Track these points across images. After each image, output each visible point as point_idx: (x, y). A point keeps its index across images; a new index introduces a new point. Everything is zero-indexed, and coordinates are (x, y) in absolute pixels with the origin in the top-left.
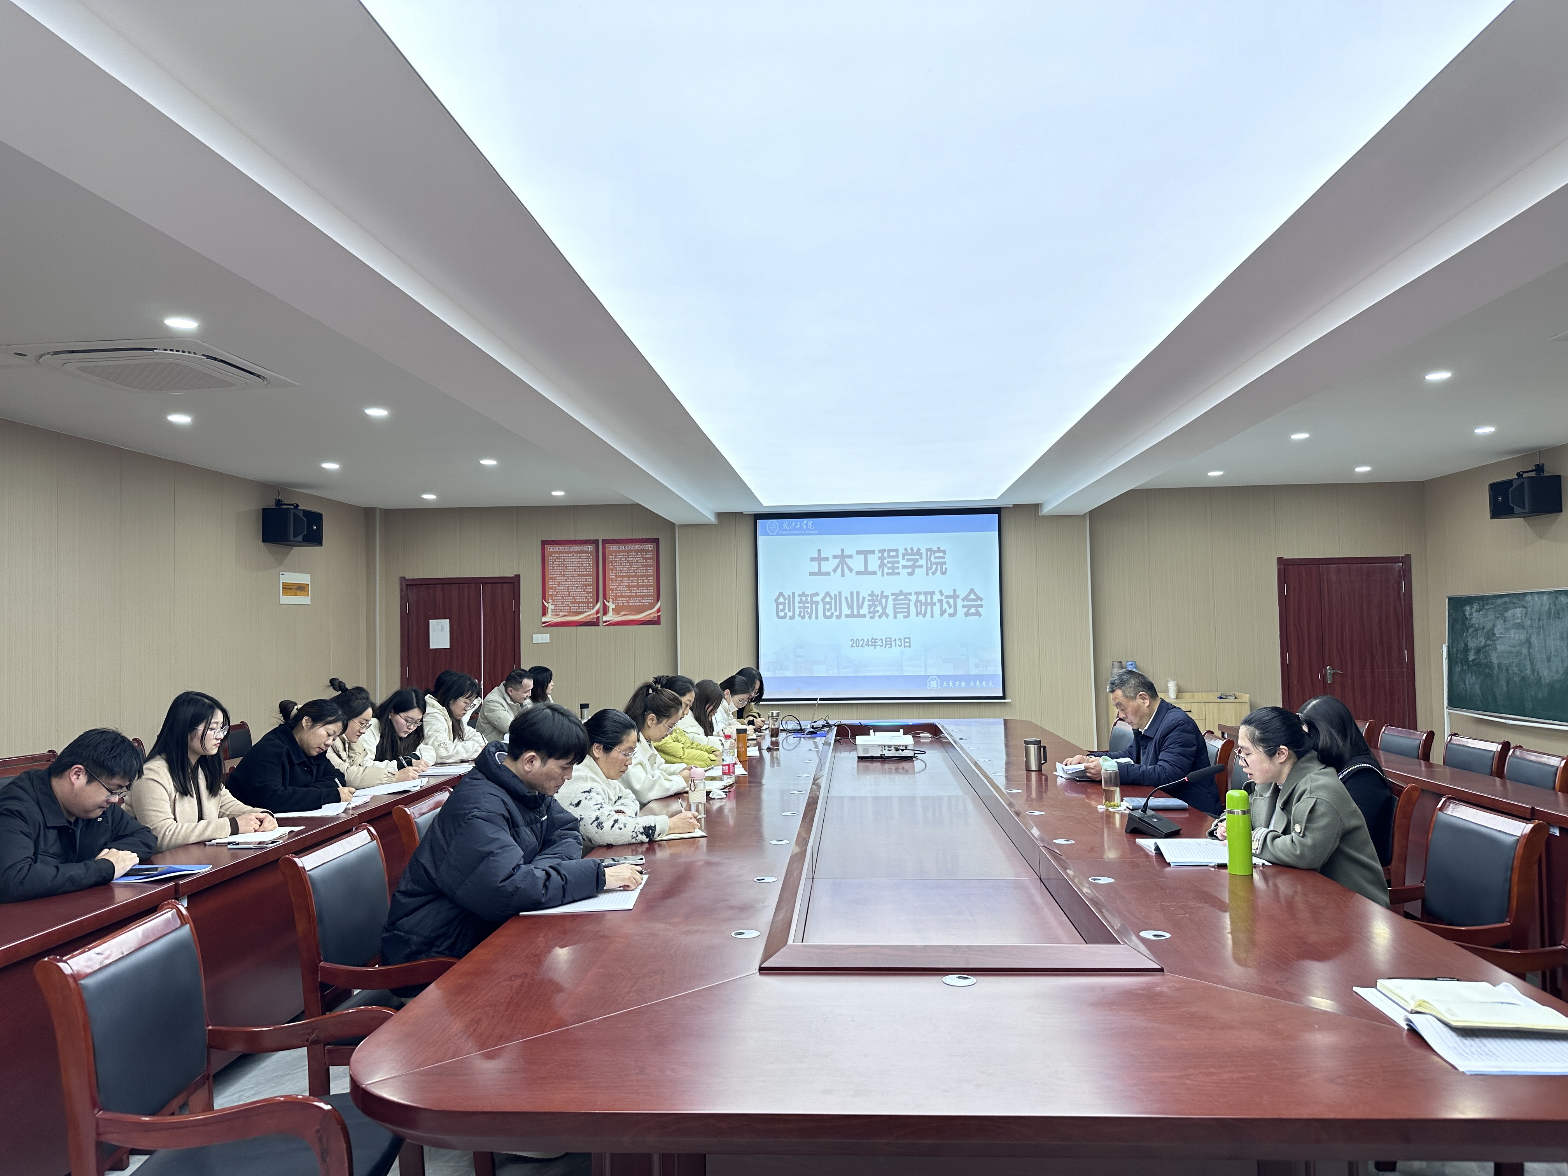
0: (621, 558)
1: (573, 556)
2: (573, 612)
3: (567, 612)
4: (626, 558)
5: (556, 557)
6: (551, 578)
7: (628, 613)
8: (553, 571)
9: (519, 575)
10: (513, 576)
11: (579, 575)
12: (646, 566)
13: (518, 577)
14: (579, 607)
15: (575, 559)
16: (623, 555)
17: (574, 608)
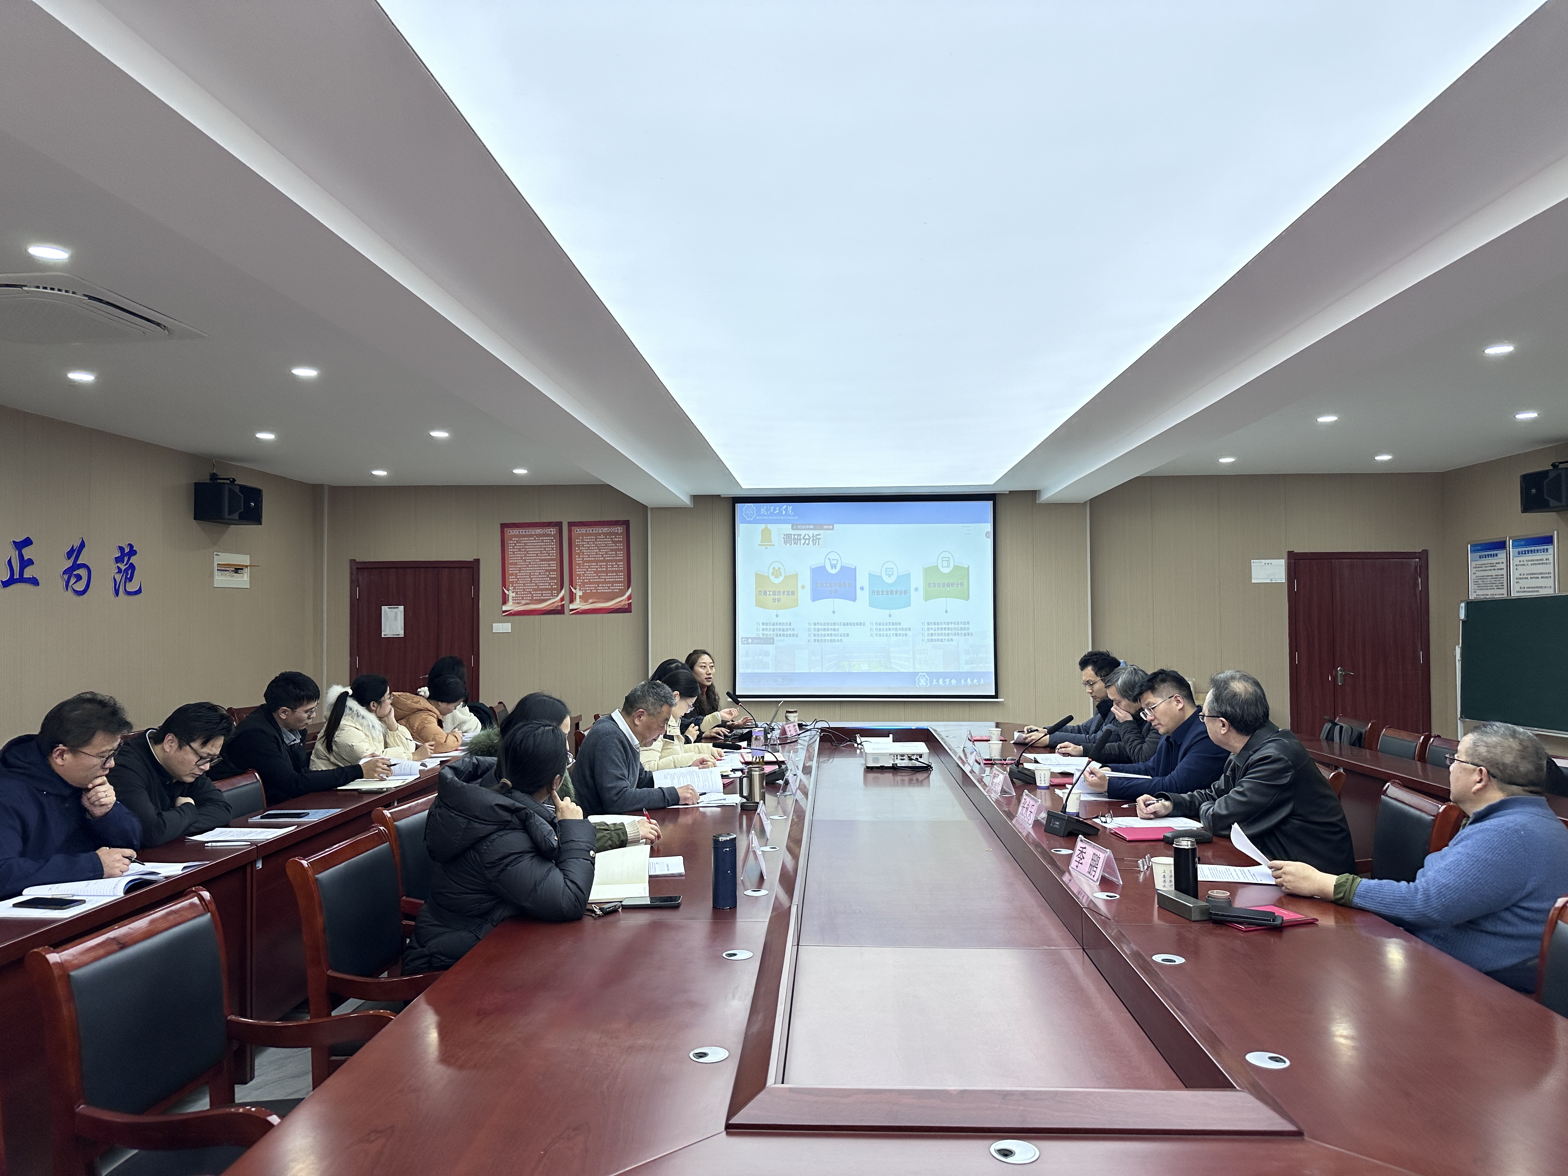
0: (588, 542)
1: (535, 539)
2: (535, 600)
3: (529, 600)
4: (593, 541)
5: (516, 540)
6: (512, 564)
7: (598, 600)
8: (514, 556)
9: (478, 560)
10: (471, 559)
11: (542, 559)
12: (616, 550)
14: (542, 594)
15: (538, 543)
16: (591, 539)
17: (537, 595)
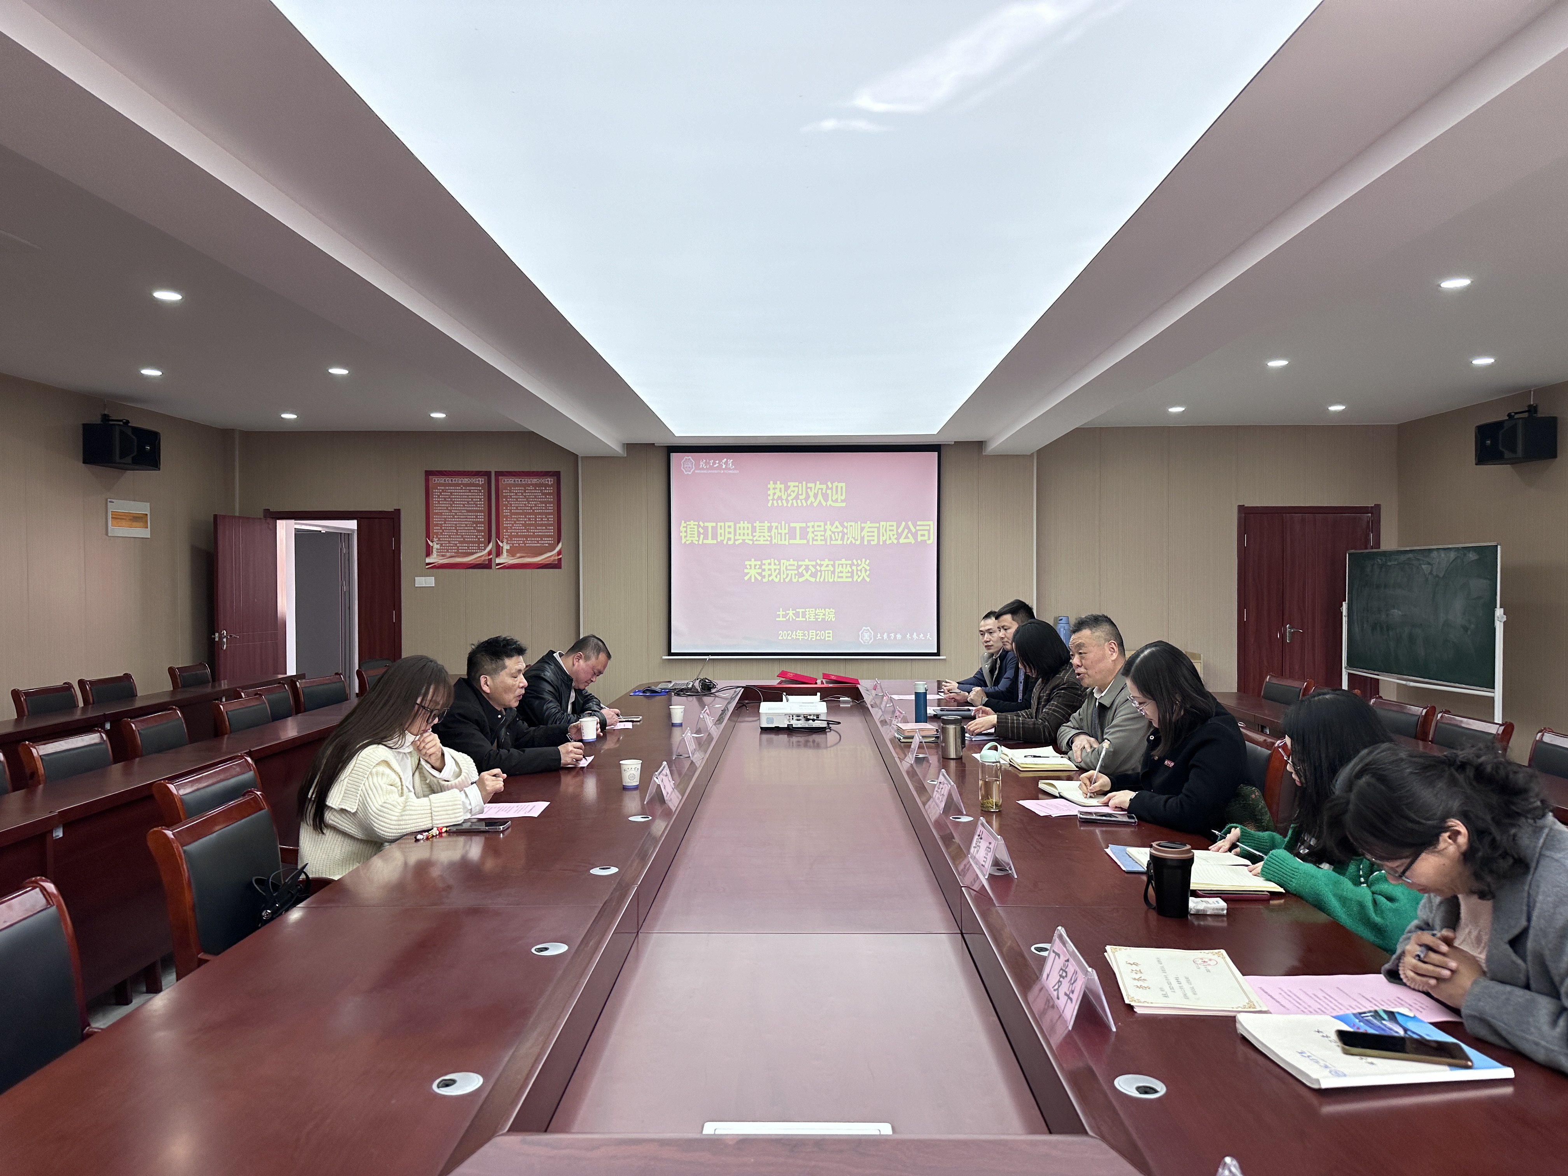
0: (516, 493)
1: (462, 488)
2: (461, 553)
3: (455, 552)
4: (521, 493)
5: (443, 490)
6: (437, 514)
7: (526, 555)
8: (439, 505)
9: (399, 510)
10: (391, 509)
11: (468, 511)
12: (546, 503)
13: (398, 511)
14: (468, 547)
15: (464, 492)
16: (520, 490)
17: (463, 548)
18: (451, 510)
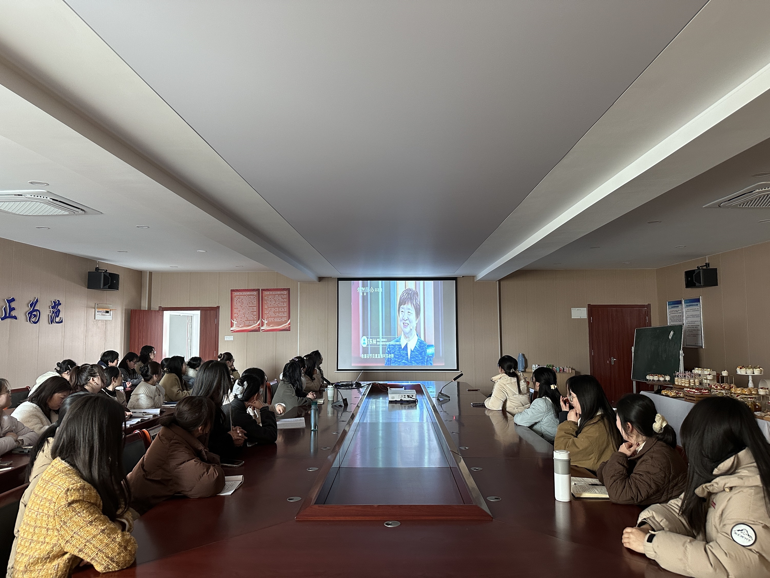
2: (246, 325)
3: (243, 325)
5: (238, 298)
6: (236, 308)
7: (274, 325)
8: (236, 305)
9: (219, 306)
10: (216, 306)
11: (250, 307)
12: (283, 302)
14: (249, 322)
15: (248, 298)
16: (272, 297)
18: (242, 306)
